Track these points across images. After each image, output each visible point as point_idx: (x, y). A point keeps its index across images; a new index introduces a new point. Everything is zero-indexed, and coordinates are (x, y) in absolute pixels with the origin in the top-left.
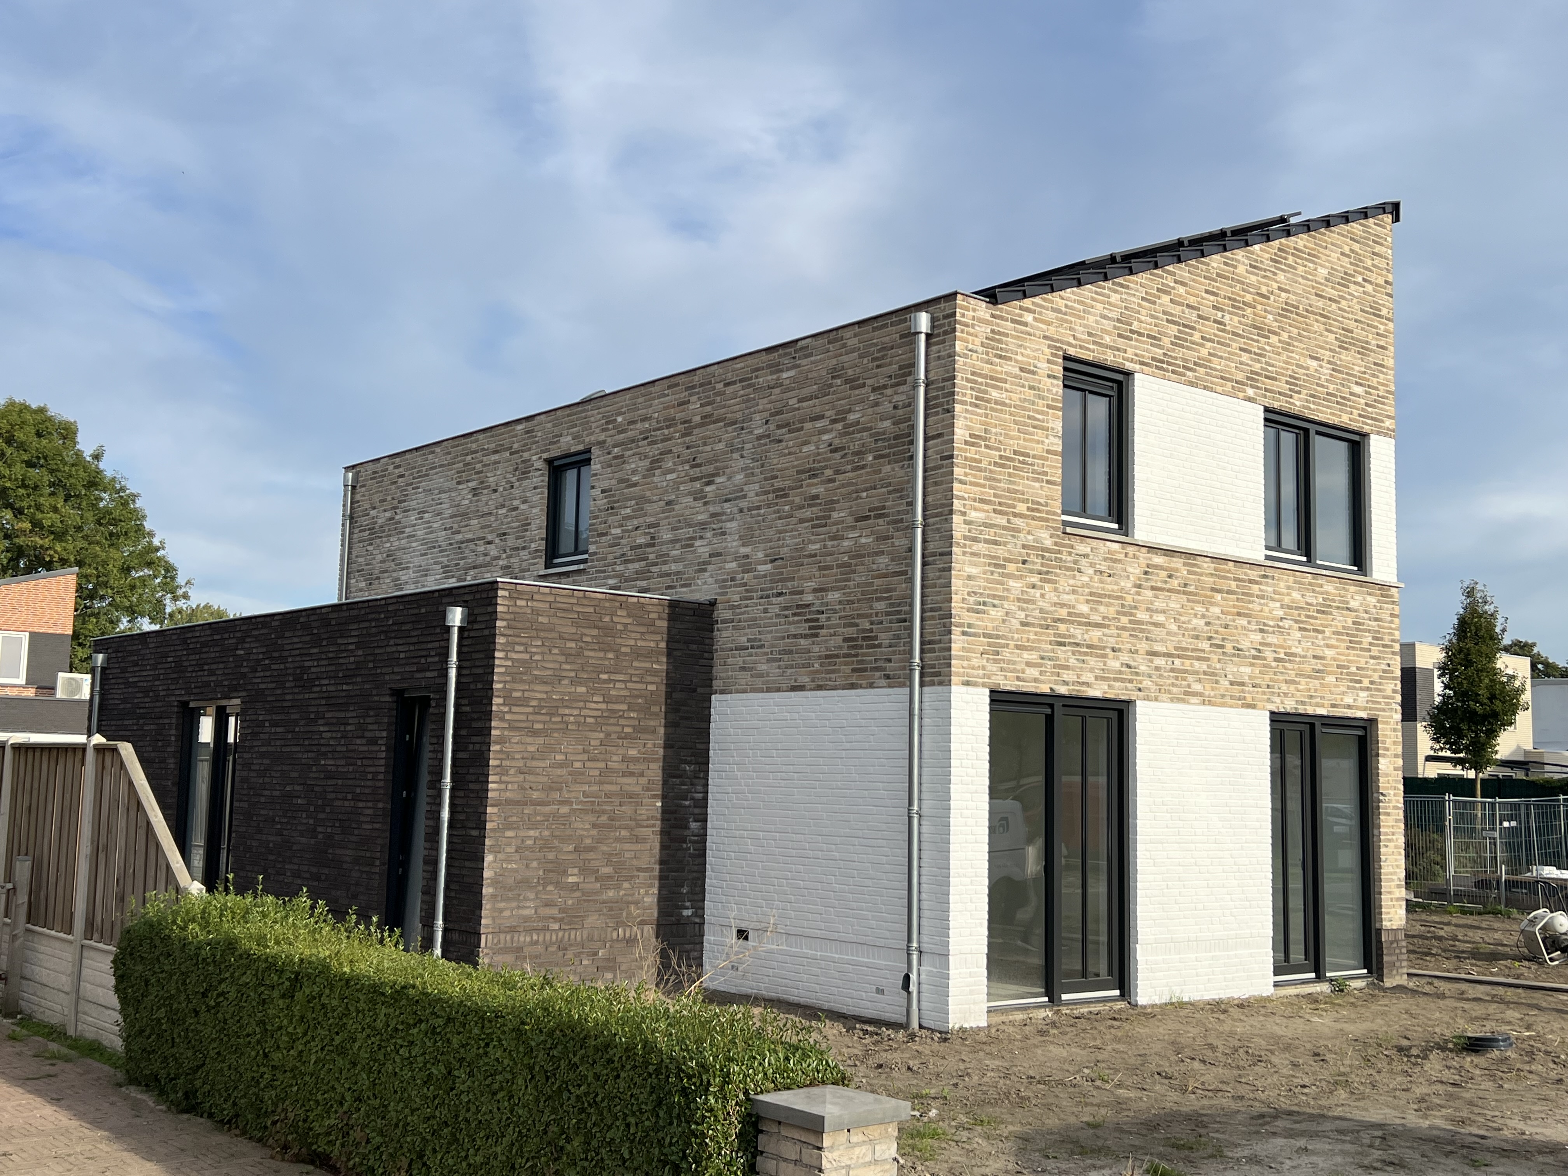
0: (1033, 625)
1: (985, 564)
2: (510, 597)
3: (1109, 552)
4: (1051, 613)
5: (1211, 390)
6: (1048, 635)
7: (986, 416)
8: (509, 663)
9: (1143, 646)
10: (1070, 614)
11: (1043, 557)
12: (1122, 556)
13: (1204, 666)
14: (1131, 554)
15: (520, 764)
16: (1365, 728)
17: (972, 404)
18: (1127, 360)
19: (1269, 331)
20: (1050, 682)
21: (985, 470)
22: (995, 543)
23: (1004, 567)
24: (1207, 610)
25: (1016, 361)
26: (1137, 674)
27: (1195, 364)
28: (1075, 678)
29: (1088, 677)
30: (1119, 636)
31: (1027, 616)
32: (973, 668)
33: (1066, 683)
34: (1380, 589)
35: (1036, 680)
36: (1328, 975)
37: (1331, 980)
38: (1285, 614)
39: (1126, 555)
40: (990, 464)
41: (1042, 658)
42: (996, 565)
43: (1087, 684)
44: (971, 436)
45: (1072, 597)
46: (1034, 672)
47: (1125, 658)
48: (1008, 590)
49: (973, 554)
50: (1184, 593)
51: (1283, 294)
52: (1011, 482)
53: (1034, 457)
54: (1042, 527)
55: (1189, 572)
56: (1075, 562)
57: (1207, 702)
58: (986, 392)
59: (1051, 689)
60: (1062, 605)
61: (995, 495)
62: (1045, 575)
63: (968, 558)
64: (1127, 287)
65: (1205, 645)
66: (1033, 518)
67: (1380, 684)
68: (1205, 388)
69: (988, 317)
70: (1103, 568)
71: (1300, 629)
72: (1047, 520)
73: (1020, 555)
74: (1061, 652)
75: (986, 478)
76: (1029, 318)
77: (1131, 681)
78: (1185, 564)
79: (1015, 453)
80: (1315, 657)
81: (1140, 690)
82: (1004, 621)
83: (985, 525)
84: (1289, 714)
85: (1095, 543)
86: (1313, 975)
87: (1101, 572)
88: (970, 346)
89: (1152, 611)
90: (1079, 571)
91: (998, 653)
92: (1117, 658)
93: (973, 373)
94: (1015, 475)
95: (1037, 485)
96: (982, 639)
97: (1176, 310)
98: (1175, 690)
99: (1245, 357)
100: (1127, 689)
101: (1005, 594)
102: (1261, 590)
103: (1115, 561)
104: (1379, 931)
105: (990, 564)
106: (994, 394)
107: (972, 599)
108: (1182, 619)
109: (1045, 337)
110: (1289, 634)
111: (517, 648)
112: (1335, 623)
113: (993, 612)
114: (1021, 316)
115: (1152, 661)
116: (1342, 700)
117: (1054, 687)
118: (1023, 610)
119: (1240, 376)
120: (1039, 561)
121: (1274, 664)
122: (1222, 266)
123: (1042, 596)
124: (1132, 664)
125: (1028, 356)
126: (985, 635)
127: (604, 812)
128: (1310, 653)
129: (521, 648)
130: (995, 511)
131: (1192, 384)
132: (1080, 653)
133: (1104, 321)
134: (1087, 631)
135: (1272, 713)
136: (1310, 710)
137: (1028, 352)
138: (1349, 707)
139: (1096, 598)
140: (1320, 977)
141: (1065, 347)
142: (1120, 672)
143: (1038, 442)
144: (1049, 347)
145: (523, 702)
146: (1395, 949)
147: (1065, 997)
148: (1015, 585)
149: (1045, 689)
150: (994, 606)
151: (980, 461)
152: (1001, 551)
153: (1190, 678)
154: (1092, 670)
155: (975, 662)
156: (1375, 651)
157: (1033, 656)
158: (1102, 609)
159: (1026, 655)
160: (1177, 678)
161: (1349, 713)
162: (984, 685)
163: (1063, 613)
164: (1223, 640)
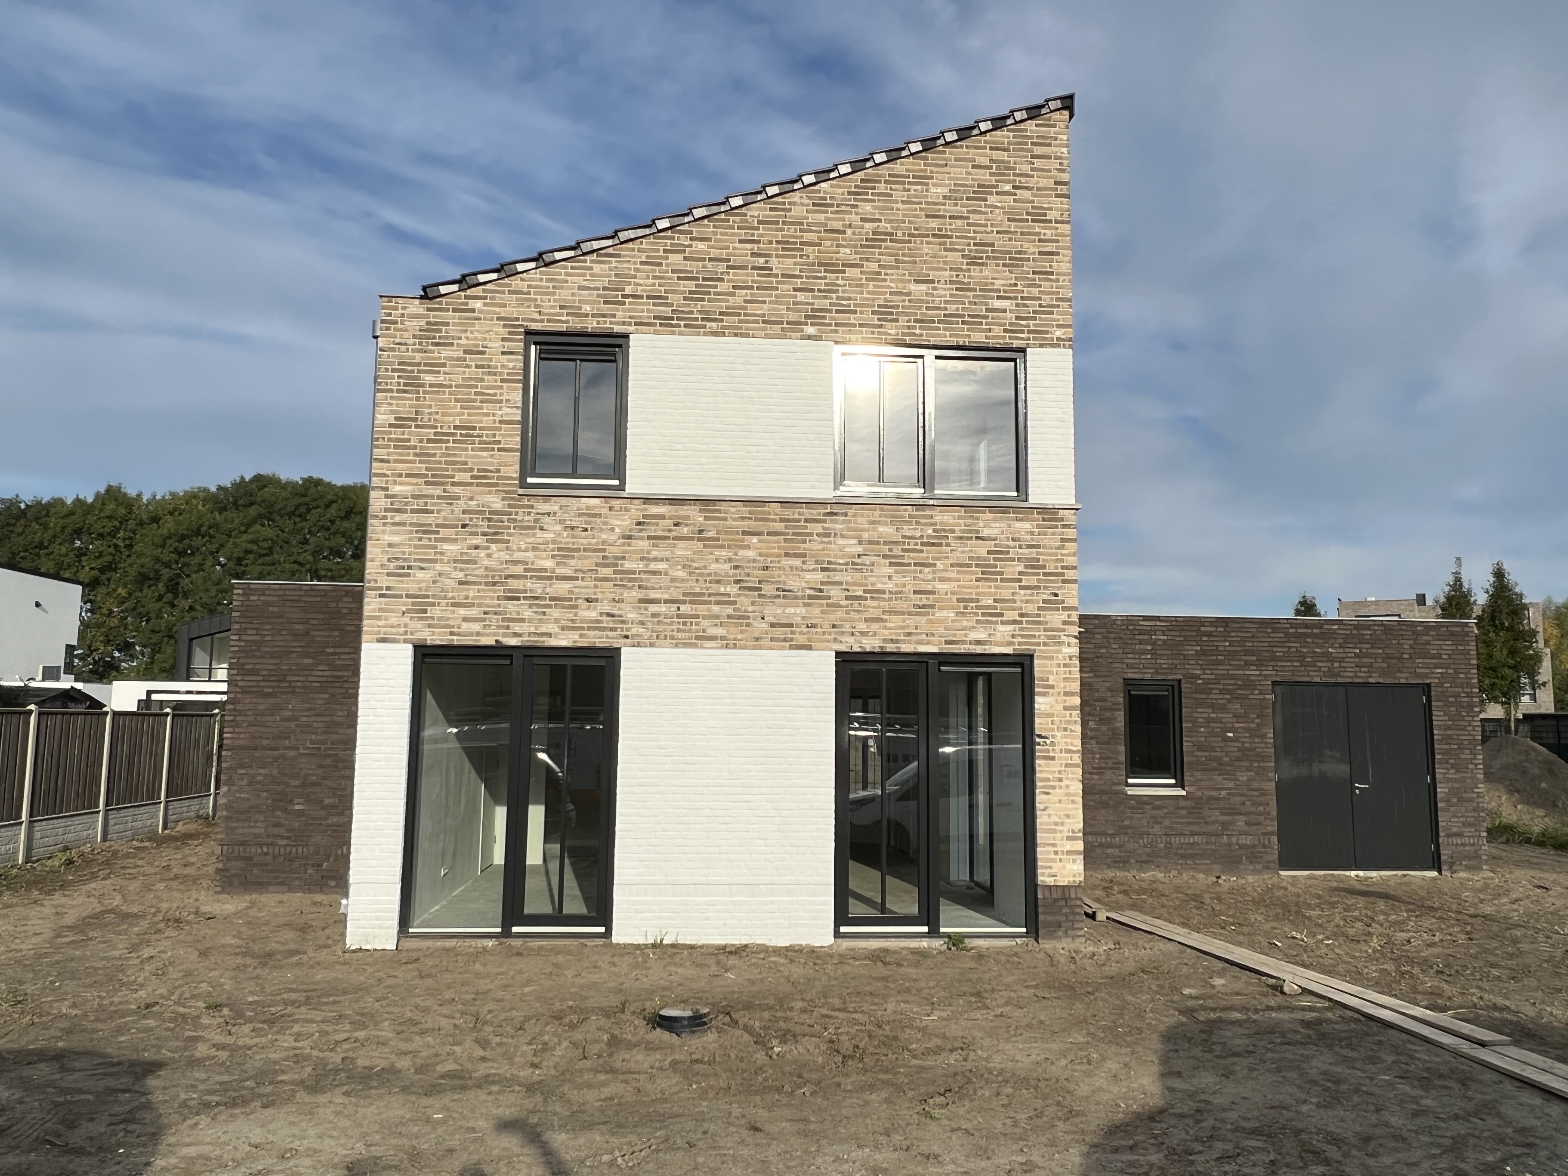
0: (474, 583)
1: (411, 532)
2: (244, 594)
3: (588, 508)
4: (500, 570)
5: (747, 336)
6: (495, 591)
7: (418, 399)
8: (243, 644)
9: (636, 594)
10: (526, 570)
11: (490, 520)
12: (604, 511)
13: (730, 610)
14: (617, 507)
15: (251, 719)
16: (1021, 665)
17: (398, 391)
18: (617, 323)
19: (843, 265)
20: (495, 635)
21: (415, 447)
22: (426, 511)
23: (438, 532)
24: (736, 554)
25: (458, 345)
26: (623, 622)
27: (721, 313)
28: (532, 630)
29: (553, 628)
30: (596, 587)
31: (466, 575)
32: (392, 626)
33: (516, 635)
34: (1038, 513)
35: (478, 634)
36: (942, 930)
37: (948, 936)
38: (865, 550)
39: (611, 509)
40: (421, 441)
41: (486, 613)
42: (425, 532)
43: (549, 635)
44: (396, 419)
45: (530, 554)
46: (476, 627)
47: (607, 608)
48: (442, 553)
49: (394, 524)
50: (699, 539)
51: (868, 226)
52: (448, 455)
53: (481, 429)
54: (490, 492)
55: (706, 518)
56: (536, 521)
57: (728, 644)
58: (419, 378)
59: (497, 641)
60: (515, 563)
61: (427, 469)
62: (493, 537)
63: (388, 529)
64: (619, 256)
65: (733, 589)
66: (478, 485)
67: (1039, 616)
68: (736, 335)
69: (422, 311)
70: (574, 524)
71: (891, 564)
72: (497, 485)
73: (459, 520)
74: (511, 607)
75: (416, 455)
76: (478, 304)
77: (612, 629)
78: (701, 511)
79: (455, 427)
80: (915, 592)
81: (626, 637)
82: (434, 582)
83: (414, 497)
84: (873, 653)
85: (565, 501)
86: (925, 929)
87: (573, 528)
88: (398, 340)
89: (648, 559)
90: (542, 529)
91: (425, 611)
92: (595, 609)
93: (400, 364)
94: (454, 448)
95: (485, 454)
96: (405, 599)
97: (690, 266)
98: (680, 635)
99: (801, 296)
100: (607, 637)
101: (438, 557)
102: (823, 528)
103: (594, 515)
104: (1036, 885)
105: (417, 532)
106: (428, 378)
107: (392, 565)
108: (695, 565)
109: (499, 319)
110: (872, 571)
111: (250, 632)
112: (954, 554)
113: (420, 575)
114: (467, 304)
115: (646, 609)
116: (966, 635)
117: (500, 639)
118: (461, 570)
119: (793, 316)
120: (486, 523)
121: (843, 603)
122: (768, 213)
123: (489, 556)
124: (616, 612)
125: (476, 339)
126: (408, 596)
127: (330, 756)
128: (910, 588)
129: (254, 632)
130: (426, 483)
131: (715, 334)
132: (538, 606)
133: (583, 292)
134: (551, 585)
135: (838, 654)
136: (906, 648)
137: (476, 334)
138: (978, 642)
139: (564, 553)
140: (934, 932)
141: (525, 324)
142: (598, 621)
143: (488, 415)
144: (504, 326)
145: (255, 672)
146: (1061, 907)
147: (515, 929)
148: (450, 547)
149: (489, 641)
150: (422, 569)
151: (409, 440)
152: (431, 519)
153: (705, 623)
154: (556, 621)
155: (394, 620)
156: (1032, 581)
157: (474, 612)
158: (573, 562)
159: (462, 611)
160: (684, 624)
161: (979, 649)
162: (406, 641)
163: (519, 570)
164: (760, 582)
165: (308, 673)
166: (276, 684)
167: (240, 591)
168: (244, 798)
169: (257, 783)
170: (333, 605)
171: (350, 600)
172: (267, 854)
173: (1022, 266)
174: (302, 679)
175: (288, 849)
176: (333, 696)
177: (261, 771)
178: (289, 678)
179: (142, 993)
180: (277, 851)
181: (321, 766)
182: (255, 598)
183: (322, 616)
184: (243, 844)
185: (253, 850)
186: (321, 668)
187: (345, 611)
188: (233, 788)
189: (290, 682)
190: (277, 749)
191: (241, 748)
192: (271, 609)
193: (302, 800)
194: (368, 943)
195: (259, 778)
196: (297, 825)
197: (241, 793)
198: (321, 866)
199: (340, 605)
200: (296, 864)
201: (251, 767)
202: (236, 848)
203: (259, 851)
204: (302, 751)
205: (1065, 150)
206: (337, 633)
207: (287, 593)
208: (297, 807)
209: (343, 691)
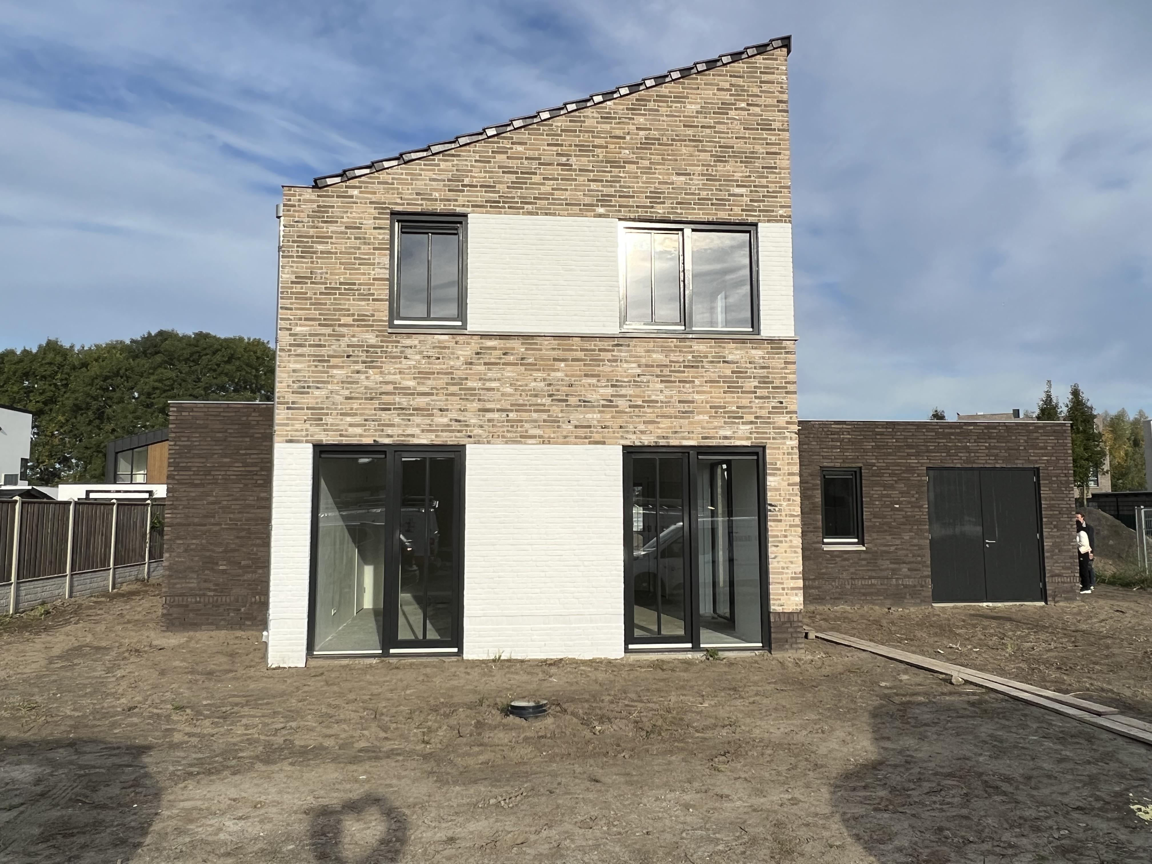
0: (357, 398)
1: (309, 361)
2: (177, 411)
3: (439, 342)
4: (376, 389)
5: (554, 214)
6: (372, 404)
7: (312, 262)
8: (178, 448)
9: (476, 405)
10: (395, 388)
11: (367, 351)
12: (452, 344)
13: (544, 416)
14: (461, 342)
15: (185, 503)
16: (757, 454)
17: (298, 257)
18: (459, 206)
19: (624, 162)
20: (373, 436)
21: (311, 299)
22: (320, 346)
23: (329, 361)
24: (549, 375)
25: (341, 222)
26: (467, 426)
27: (535, 198)
28: (400, 432)
29: (416, 431)
30: (447, 400)
31: (351, 392)
32: (297, 431)
33: (389, 436)
34: (768, 343)
35: (361, 436)
36: (702, 646)
37: (707, 650)
38: (643, 371)
39: (456, 343)
40: (315, 294)
41: (366, 420)
42: (319, 361)
43: (413, 436)
44: (296, 277)
45: (398, 376)
46: (359, 430)
47: (454, 415)
48: (331, 376)
49: (297, 355)
50: (522, 364)
51: (642, 133)
52: (336, 304)
53: (360, 284)
54: (367, 331)
55: (527, 349)
56: (401, 352)
57: (545, 441)
58: (312, 247)
59: (374, 441)
60: (387, 383)
61: (320, 314)
62: (370, 364)
63: (292, 359)
64: (459, 156)
65: (547, 401)
66: (358, 326)
67: (769, 418)
68: (546, 214)
69: (314, 197)
70: (430, 354)
71: (662, 381)
72: (372, 326)
73: (344, 351)
74: (384, 415)
75: (311, 304)
76: (356, 192)
77: (459, 431)
78: (523, 344)
79: (341, 284)
80: (680, 402)
81: (470, 437)
82: (327, 398)
83: (310, 335)
84: (650, 446)
85: (422, 337)
86: (690, 645)
87: (429, 357)
88: (296, 219)
89: (485, 380)
90: (406, 358)
91: (321, 420)
92: (446, 416)
93: (298, 237)
94: (340, 299)
95: (363, 303)
96: (305, 411)
97: (511, 163)
98: (509, 435)
99: (593, 186)
100: (456, 437)
101: (330, 379)
102: (613, 356)
103: (445, 348)
104: (769, 613)
105: (314, 361)
106: (320, 247)
107: (296, 386)
108: (519, 383)
109: (371, 203)
110: (648, 386)
111: (183, 439)
112: (708, 374)
113: (317, 393)
114: (347, 192)
115: (484, 416)
116: (717, 432)
117: (377, 439)
118: (347, 389)
119: (587, 200)
120: (365, 354)
121: (628, 410)
122: (568, 123)
123: (367, 378)
124: (462, 419)
125: (354, 218)
126: (308, 408)
127: (244, 530)
128: (676, 398)
129: (186, 439)
130: (320, 325)
131: (531, 213)
132: (406, 414)
133: (433, 183)
134: (413, 399)
135: (625, 447)
136: (674, 442)
137: (354, 215)
138: (726, 438)
139: (423, 375)
140: (696, 648)
141: (390, 206)
142: (449, 425)
143: (364, 274)
144: (375, 208)
145: (187, 469)
146: (788, 628)
147: (392, 651)
148: (339, 372)
149: (369, 441)
150: (318, 388)
151: (306, 293)
152: (324, 351)
153: (527, 425)
154: (418, 425)
155: (298, 427)
156: (763, 392)
157: (358, 419)
158: (429, 382)
159: (349, 419)
160: (512, 426)
161: (726, 443)
162: (307, 442)
163: (390, 388)
164: (567, 395)
165: (226, 469)
166: (203, 477)
167: (175, 409)
168: (182, 562)
169: (192, 550)
170: (244, 418)
171: (257, 414)
172: (200, 602)
173: (755, 162)
174: (223, 473)
175: (215, 598)
176: (246, 485)
177: (194, 541)
178: (213, 473)
179: (123, 700)
180: (207, 600)
181: (238, 537)
182: (187, 414)
183: (236, 427)
184: (182, 595)
185: (189, 600)
186: (236, 465)
187: (254, 423)
188: (173, 554)
189: (214, 475)
190: (205, 525)
191: (180, 524)
192: (198, 422)
193: (225, 563)
194: (284, 663)
195: (193, 547)
196: (221, 580)
197: (180, 557)
198: (240, 610)
199: (250, 418)
200: (221, 610)
201: (186, 539)
202: (176, 598)
203: (193, 600)
204: (223, 526)
205: (784, 77)
206: (248, 439)
207: (210, 410)
208: (221, 568)
209: (254, 482)
